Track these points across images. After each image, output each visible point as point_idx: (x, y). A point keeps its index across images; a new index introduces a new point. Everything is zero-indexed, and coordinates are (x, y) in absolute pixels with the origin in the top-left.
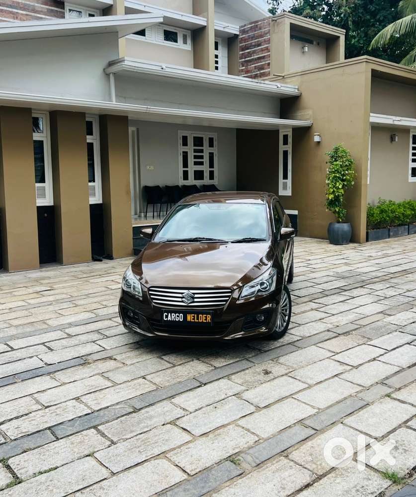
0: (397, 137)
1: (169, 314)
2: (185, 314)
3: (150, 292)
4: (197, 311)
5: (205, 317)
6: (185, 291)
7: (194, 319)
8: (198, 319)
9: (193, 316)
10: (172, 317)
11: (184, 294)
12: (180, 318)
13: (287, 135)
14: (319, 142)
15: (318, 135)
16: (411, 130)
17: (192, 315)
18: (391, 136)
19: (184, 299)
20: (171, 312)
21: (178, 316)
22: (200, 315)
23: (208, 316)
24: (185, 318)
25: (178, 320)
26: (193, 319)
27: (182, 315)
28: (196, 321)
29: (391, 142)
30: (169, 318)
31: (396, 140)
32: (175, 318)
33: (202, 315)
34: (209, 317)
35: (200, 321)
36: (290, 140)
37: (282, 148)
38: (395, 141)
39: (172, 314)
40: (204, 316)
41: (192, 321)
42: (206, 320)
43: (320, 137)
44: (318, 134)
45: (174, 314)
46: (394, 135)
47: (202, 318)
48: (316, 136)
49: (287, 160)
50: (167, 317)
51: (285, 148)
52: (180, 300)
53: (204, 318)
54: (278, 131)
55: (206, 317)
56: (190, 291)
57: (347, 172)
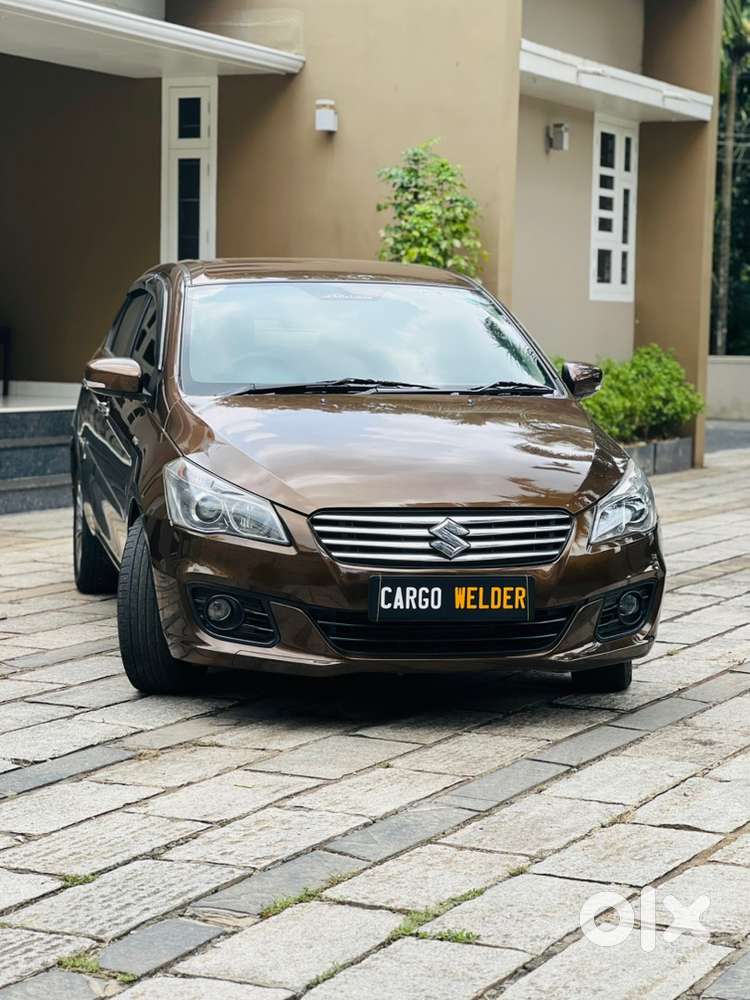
0: (566, 136)
1: (399, 589)
2: (449, 587)
3: (317, 528)
4: (482, 578)
5: (509, 593)
6: (440, 521)
7: (475, 602)
8: (487, 601)
9: (473, 593)
10: (406, 599)
11: (433, 530)
12: (431, 600)
13: (196, 102)
14: (330, 134)
15: (332, 107)
16: (598, 116)
17: (470, 589)
18: (547, 129)
19: (435, 543)
20: (404, 582)
21: (425, 595)
22: (493, 589)
23: (518, 589)
24: (449, 598)
25: (426, 606)
26: (473, 602)
27: (439, 590)
28: (481, 606)
29: (547, 152)
30: (398, 603)
31: (566, 146)
32: (416, 600)
33: (499, 590)
34: (520, 594)
35: (493, 606)
36: (209, 119)
37: (174, 148)
38: (561, 148)
39: (409, 589)
40: (506, 589)
41: (469, 606)
42: (511, 602)
43: (336, 113)
44: (332, 103)
45: (414, 590)
46: (560, 126)
47: (501, 599)
48: (324, 110)
49: (197, 195)
50: (390, 598)
51: (189, 148)
52: (425, 545)
53: (507, 597)
54: (156, 83)
55: (512, 594)
56: (453, 518)
57: (457, 243)
